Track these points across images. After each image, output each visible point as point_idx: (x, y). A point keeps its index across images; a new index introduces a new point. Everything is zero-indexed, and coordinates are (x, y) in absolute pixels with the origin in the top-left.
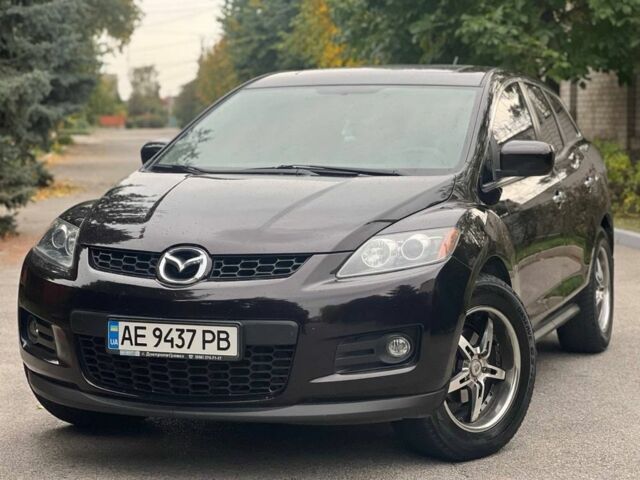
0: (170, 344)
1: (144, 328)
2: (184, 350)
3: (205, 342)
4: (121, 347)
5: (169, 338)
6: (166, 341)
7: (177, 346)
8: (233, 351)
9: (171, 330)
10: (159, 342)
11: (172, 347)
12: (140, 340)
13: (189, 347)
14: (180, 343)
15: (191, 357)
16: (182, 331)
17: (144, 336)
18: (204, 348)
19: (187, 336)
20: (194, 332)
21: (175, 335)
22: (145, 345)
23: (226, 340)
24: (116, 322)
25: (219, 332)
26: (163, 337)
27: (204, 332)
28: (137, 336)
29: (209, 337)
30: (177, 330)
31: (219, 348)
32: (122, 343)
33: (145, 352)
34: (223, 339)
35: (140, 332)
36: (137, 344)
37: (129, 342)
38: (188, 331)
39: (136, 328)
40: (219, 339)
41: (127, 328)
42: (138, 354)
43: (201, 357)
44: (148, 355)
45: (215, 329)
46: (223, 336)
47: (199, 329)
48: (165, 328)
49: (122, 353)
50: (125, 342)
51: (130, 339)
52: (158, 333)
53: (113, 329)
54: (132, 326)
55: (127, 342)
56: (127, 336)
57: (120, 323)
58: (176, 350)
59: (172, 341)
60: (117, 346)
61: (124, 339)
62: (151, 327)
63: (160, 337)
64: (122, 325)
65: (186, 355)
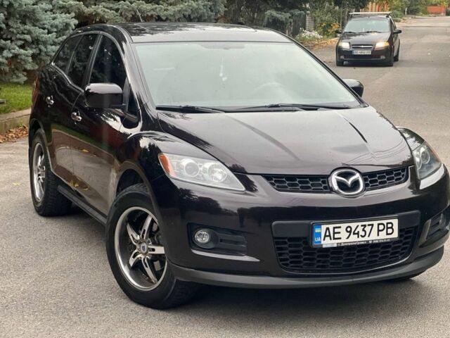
0: (357, 236)
1: (340, 227)
2: (366, 238)
3: (379, 231)
4: (323, 242)
5: (356, 232)
6: (354, 234)
7: (361, 236)
8: (395, 235)
9: (358, 226)
10: (350, 235)
11: (358, 237)
12: (336, 236)
13: (369, 236)
14: (363, 233)
15: (370, 242)
16: (365, 226)
17: (339, 233)
18: (378, 235)
19: (368, 229)
20: (372, 225)
21: (360, 229)
22: (340, 238)
23: (391, 228)
24: (319, 226)
25: (387, 223)
26: (353, 231)
27: (379, 224)
28: (334, 233)
29: (381, 227)
30: (362, 226)
31: (387, 234)
32: (324, 240)
33: (340, 243)
34: (390, 228)
35: (336, 230)
36: (334, 239)
37: (329, 238)
38: (369, 225)
39: (334, 228)
40: (388, 228)
41: (328, 229)
42: (335, 245)
43: (377, 242)
44: (342, 245)
45: (385, 222)
46: (390, 226)
47: (375, 223)
48: (353, 225)
49: (324, 246)
50: (326, 238)
51: (330, 236)
52: (349, 229)
53: (317, 230)
54: (331, 227)
55: (328, 238)
56: (328, 234)
57: (322, 226)
58: (361, 239)
59: (358, 233)
60: (320, 242)
61: (325, 236)
62: (344, 226)
63: (350, 232)
64: (324, 227)
65: (368, 241)
